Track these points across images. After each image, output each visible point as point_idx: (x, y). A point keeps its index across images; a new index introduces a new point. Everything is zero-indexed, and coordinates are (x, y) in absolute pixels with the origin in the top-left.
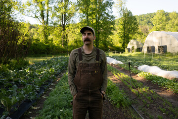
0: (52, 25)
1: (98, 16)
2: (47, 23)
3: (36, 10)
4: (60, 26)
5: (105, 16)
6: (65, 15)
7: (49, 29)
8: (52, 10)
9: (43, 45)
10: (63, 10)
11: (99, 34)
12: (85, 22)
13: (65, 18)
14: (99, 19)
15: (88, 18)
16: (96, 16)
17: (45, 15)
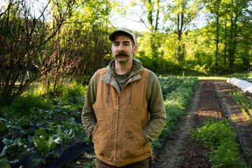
0: (164, 32)
1: (234, 15)
2: (156, 29)
3: (142, 11)
4: (175, 32)
5: (248, 15)
6: (182, 16)
7: (158, 38)
8: (165, 10)
9: (149, 60)
10: (180, 10)
11: (235, 43)
12: (213, 26)
13: (182, 20)
14: (236, 20)
15: (218, 20)
16: (231, 16)
17: (154, 18)
